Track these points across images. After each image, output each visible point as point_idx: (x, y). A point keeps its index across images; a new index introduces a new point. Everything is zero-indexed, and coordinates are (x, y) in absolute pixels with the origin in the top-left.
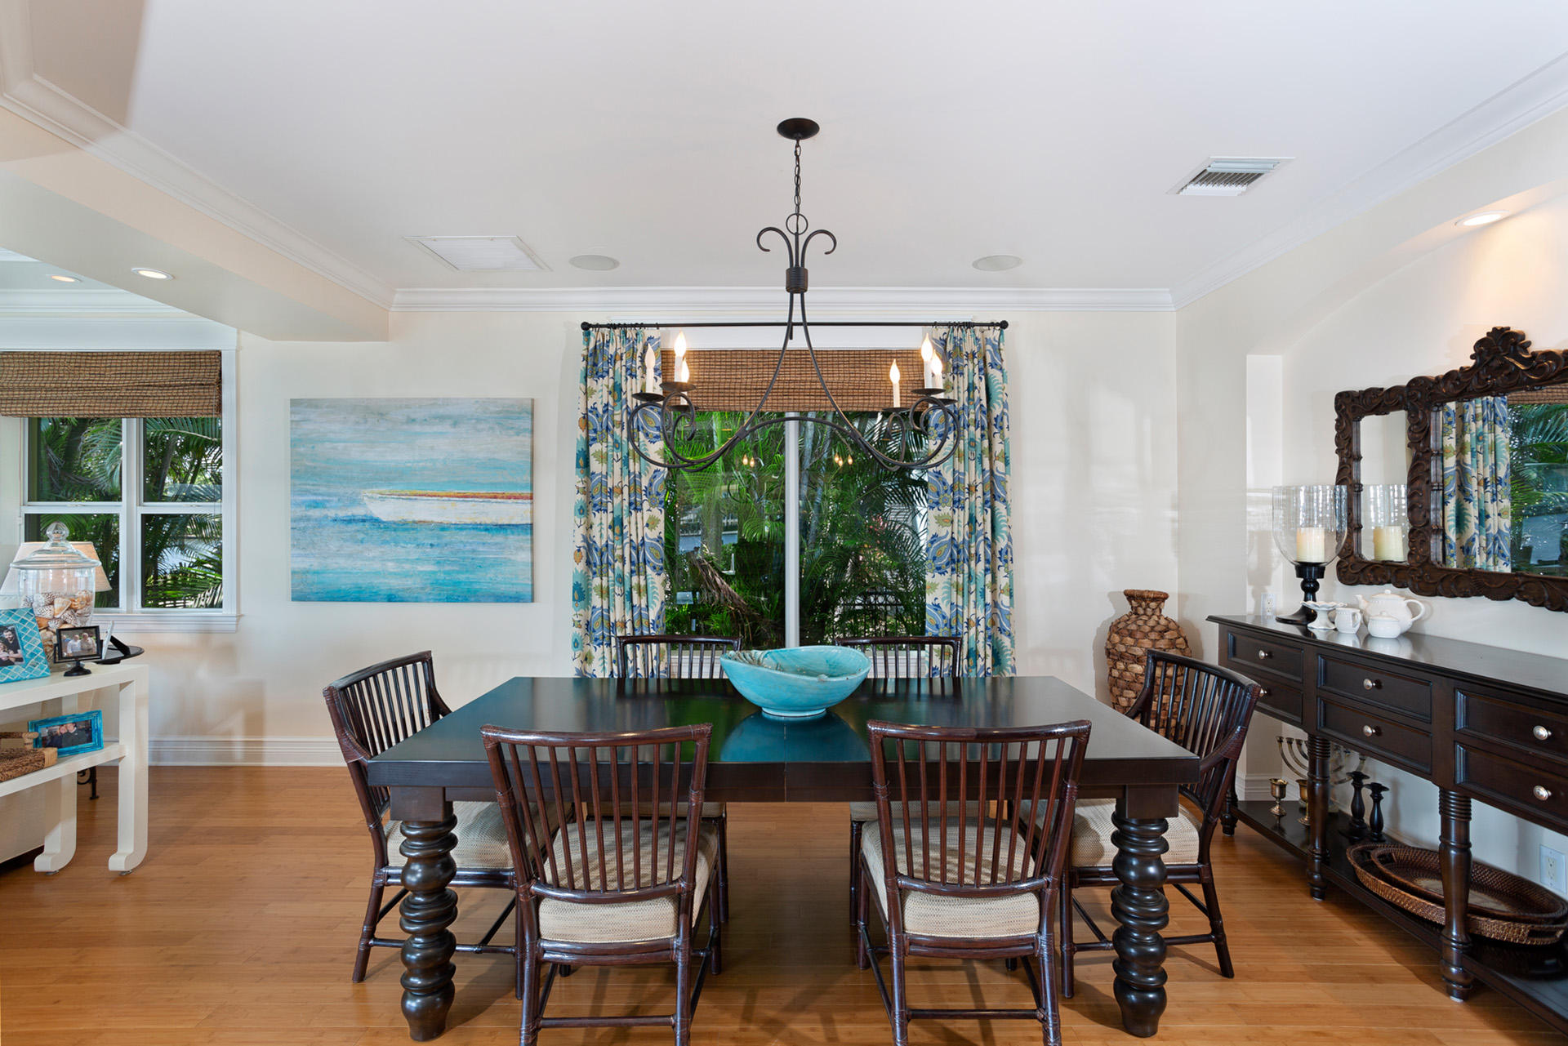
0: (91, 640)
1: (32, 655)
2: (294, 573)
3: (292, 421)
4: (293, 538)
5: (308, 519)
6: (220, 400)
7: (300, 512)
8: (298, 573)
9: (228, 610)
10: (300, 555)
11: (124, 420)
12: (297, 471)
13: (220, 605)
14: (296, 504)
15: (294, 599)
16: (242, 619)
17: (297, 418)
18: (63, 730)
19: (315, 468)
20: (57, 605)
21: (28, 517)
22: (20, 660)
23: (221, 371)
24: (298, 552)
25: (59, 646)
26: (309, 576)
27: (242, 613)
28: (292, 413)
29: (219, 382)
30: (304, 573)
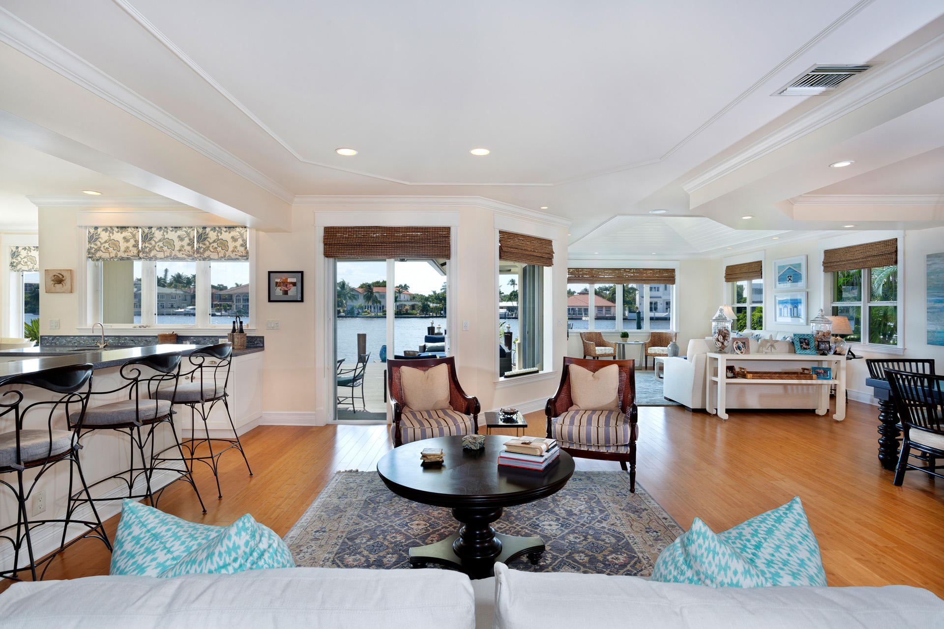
0: (828, 345)
1: (812, 348)
2: (928, 332)
3: (927, 265)
4: (928, 316)
5: (935, 308)
6: (897, 258)
7: (932, 304)
8: (930, 332)
9: (900, 346)
10: (930, 324)
11: (862, 270)
12: (930, 287)
13: (896, 344)
14: (929, 301)
15: (928, 344)
16: (906, 350)
17: (930, 263)
18: (820, 371)
19: (939, 284)
20: (820, 334)
21: (833, 307)
22: (809, 348)
23: (897, 246)
24: (930, 323)
25: (818, 346)
26: (935, 334)
27: (906, 347)
28: (927, 261)
29: (896, 251)
30: (933, 332)
